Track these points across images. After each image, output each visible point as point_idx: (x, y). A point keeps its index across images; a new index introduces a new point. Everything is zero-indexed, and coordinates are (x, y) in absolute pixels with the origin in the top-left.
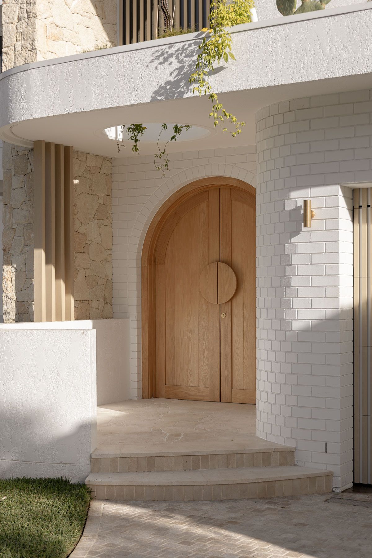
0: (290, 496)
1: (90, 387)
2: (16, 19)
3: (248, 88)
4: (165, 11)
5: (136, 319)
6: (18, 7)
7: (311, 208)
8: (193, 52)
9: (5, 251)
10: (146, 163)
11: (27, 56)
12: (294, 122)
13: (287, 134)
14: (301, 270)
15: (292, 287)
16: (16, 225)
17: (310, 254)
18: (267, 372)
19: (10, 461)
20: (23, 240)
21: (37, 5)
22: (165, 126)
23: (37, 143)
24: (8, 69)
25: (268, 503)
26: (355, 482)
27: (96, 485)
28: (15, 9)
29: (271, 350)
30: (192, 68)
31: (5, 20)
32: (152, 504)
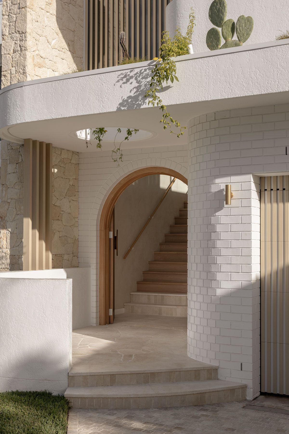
0: (216, 404)
1: (68, 322)
2: (12, 51)
3: (188, 102)
4: (123, 46)
5: (95, 268)
6: (13, 43)
7: (231, 191)
8: (148, 75)
9: (1, 219)
10: (104, 157)
11: (20, 78)
12: (218, 128)
13: (213, 136)
14: (223, 236)
15: (216, 248)
16: (10, 200)
17: (230, 224)
18: (197, 310)
19: (7, 378)
20: (15, 211)
21: (27, 42)
22: (119, 130)
23: (27, 141)
24: (5, 87)
25: (202, 410)
26: (262, 391)
27: (73, 397)
28: (11, 44)
29: (200, 294)
30: (147, 87)
31: (4, 52)
32: (115, 412)
